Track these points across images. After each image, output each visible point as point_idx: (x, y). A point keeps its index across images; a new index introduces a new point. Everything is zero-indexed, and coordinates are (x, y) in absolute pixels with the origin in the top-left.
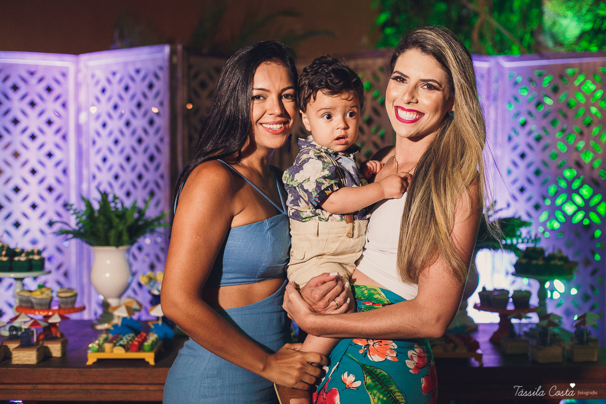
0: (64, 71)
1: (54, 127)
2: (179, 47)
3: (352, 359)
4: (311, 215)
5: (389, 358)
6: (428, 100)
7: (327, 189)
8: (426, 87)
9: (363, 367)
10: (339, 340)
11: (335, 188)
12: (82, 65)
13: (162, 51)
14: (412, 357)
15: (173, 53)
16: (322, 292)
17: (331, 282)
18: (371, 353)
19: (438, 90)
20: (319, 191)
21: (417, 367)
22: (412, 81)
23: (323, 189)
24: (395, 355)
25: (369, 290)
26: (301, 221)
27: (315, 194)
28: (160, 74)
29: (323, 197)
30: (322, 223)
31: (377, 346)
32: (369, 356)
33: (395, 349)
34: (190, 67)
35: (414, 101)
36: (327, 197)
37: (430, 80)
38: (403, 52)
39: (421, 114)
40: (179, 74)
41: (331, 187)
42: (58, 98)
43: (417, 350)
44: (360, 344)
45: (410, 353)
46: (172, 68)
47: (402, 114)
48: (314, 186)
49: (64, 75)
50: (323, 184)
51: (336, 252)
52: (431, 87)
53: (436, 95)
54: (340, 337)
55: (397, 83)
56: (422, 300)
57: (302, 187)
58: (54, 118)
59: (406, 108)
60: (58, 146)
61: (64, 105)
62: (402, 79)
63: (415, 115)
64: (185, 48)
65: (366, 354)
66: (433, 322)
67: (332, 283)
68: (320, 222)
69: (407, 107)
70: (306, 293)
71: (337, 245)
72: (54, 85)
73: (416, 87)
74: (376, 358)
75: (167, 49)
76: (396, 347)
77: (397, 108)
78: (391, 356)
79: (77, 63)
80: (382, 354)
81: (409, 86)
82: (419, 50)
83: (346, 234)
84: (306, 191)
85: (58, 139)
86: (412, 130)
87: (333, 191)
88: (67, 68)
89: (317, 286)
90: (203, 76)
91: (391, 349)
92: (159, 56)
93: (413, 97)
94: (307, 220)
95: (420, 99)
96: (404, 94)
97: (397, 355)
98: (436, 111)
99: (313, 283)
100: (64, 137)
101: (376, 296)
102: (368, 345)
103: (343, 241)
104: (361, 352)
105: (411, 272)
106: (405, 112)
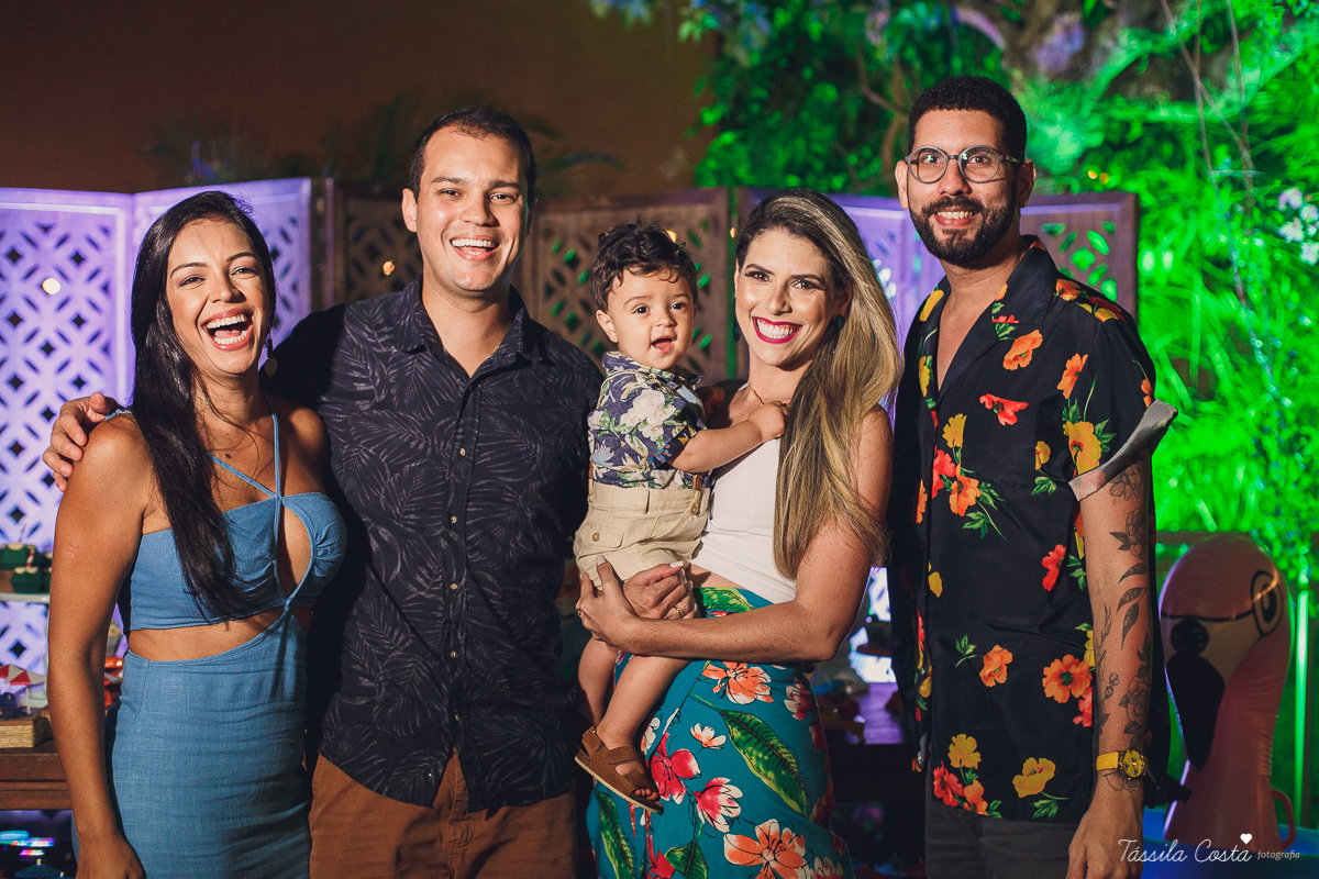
0: (106, 223)
1: (88, 330)
2: (329, 183)
3: (704, 703)
4: (641, 478)
5: (760, 698)
6: (805, 304)
7: (681, 435)
8: (799, 285)
9: (724, 713)
10: (685, 662)
11: (693, 433)
12: (140, 212)
13: (297, 190)
14: (792, 695)
15: (317, 193)
16: (659, 592)
17: (672, 578)
18: (732, 691)
19: (819, 288)
20: (670, 440)
21: (801, 710)
22: (777, 281)
23: (674, 435)
24: (768, 693)
25: (720, 593)
26: (621, 486)
27: (661, 445)
28: (292, 232)
29: (676, 447)
30: (655, 492)
31: (741, 679)
32: (729, 696)
33: (767, 684)
34: (349, 219)
35: (786, 309)
36: (682, 447)
37: (807, 276)
38: (760, 233)
39: (796, 327)
40: (329, 233)
41: (686, 430)
42: (94, 275)
43: (798, 686)
44: (714, 678)
45: (789, 689)
46: (316, 221)
47: (764, 328)
48: (661, 432)
49: (106, 231)
50: (674, 427)
51: (671, 536)
52: (807, 286)
53: (816, 296)
54: (688, 658)
55: (756, 281)
56: (808, 600)
57: (639, 434)
58: (87, 313)
59: (774, 321)
60: (93, 366)
61: (106, 288)
62: (762, 275)
63: (787, 330)
64: (339, 185)
65: (724, 692)
66: (824, 636)
67: (673, 580)
68: (651, 490)
69: (775, 319)
70: (631, 593)
71: (673, 525)
72: (87, 250)
73: (785, 287)
74: (742, 699)
75: (306, 186)
76: (769, 681)
77: (755, 319)
78: (763, 694)
79: (133, 210)
80: (750, 692)
81: (776, 288)
82: (786, 230)
83: (689, 508)
84: (646, 440)
85: (94, 352)
86: (783, 353)
87: (690, 437)
88: (113, 218)
89: (647, 584)
90: (372, 236)
91: (762, 683)
92: (291, 198)
93: (784, 304)
94: (631, 485)
95: (792, 305)
96: (770, 300)
97: (771, 693)
98: (818, 319)
99: (641, 580)
100: (106, 350)
101: (732, 602)
102: (728, 678)
103: (683, 520)
104: (716, 690)
105: (790, 558)
106: (771, 326)
